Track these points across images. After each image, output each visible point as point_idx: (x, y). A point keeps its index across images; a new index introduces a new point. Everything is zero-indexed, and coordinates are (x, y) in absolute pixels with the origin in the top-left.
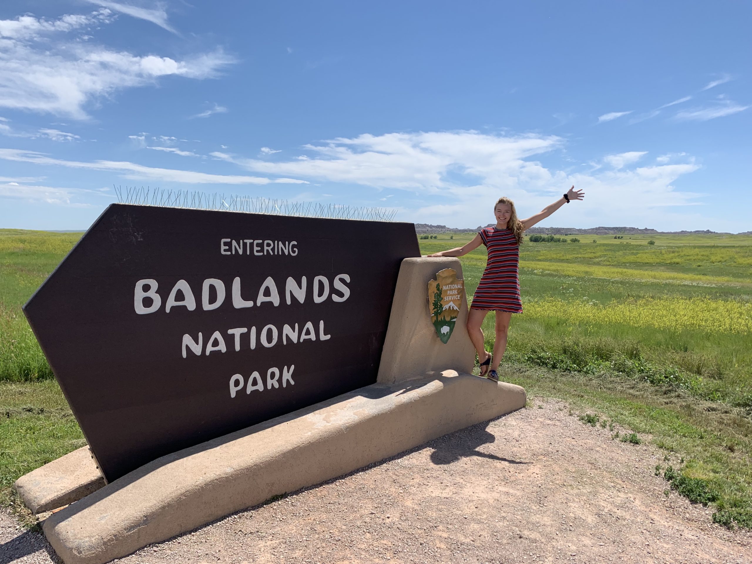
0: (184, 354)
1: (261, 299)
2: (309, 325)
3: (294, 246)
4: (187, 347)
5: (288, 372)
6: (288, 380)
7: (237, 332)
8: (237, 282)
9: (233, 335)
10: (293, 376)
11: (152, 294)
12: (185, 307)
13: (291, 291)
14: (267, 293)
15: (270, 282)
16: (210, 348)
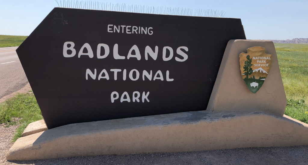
0: (87, 78)
1: (130, 56)
2: (159, 72)
3: (150, 30)
4: (88, 75)
5: (146, 95)
6: (145, 99)
7: (116, 71)
8: (116, 47)
9: (113, 72)
10: (148, 97)
11: (72, 48)
12: (88, 56)
13: (148, 53)
14: (133, 53)
15: (135, 48)
16: (100, 77)
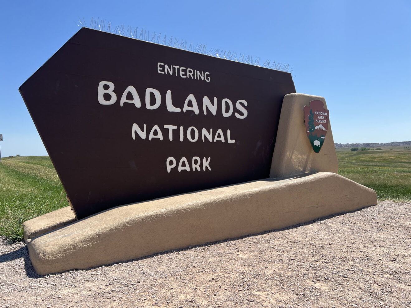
0: (134, 138)
1: (186, 108)
2: (220, 131)
3: (207, 75)
4: (136, 132)
5: (207, 161)
6: (206, 167)
7: (171, 128)
8: (169, 94)
9: (168, 130)
10: (209, 164)
11: (110, 91)
12: (133, 105)
13: (206, 106)
14: (190, 104)
15: (191, 97)
16: (151, 136)
